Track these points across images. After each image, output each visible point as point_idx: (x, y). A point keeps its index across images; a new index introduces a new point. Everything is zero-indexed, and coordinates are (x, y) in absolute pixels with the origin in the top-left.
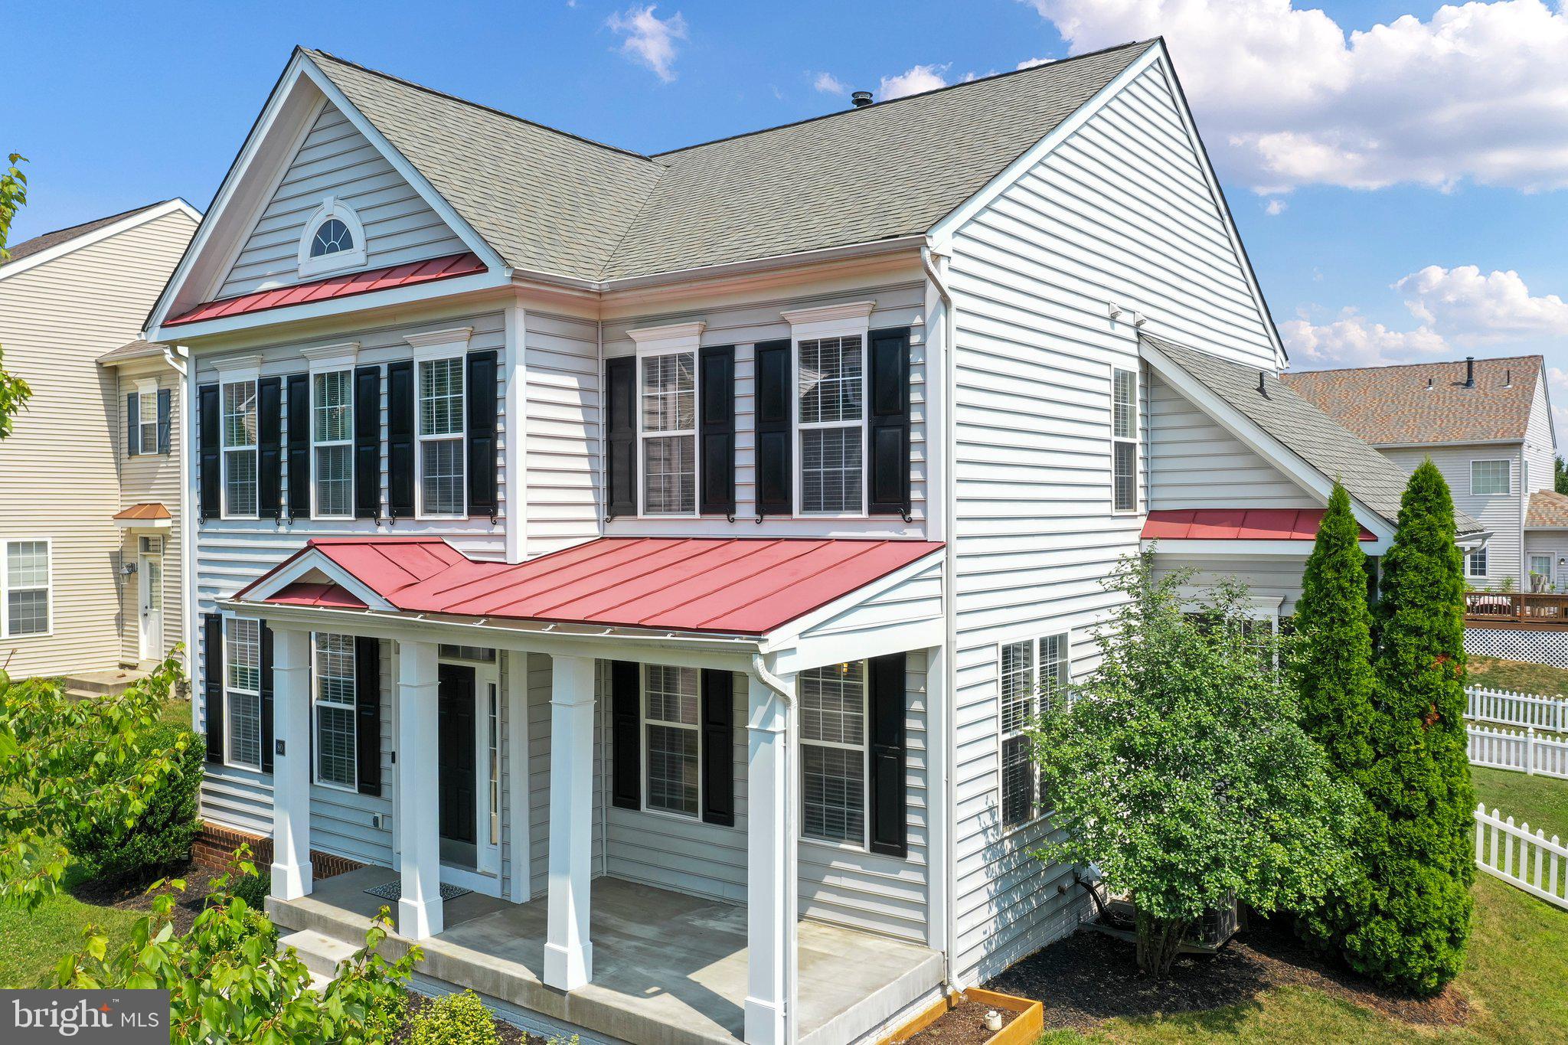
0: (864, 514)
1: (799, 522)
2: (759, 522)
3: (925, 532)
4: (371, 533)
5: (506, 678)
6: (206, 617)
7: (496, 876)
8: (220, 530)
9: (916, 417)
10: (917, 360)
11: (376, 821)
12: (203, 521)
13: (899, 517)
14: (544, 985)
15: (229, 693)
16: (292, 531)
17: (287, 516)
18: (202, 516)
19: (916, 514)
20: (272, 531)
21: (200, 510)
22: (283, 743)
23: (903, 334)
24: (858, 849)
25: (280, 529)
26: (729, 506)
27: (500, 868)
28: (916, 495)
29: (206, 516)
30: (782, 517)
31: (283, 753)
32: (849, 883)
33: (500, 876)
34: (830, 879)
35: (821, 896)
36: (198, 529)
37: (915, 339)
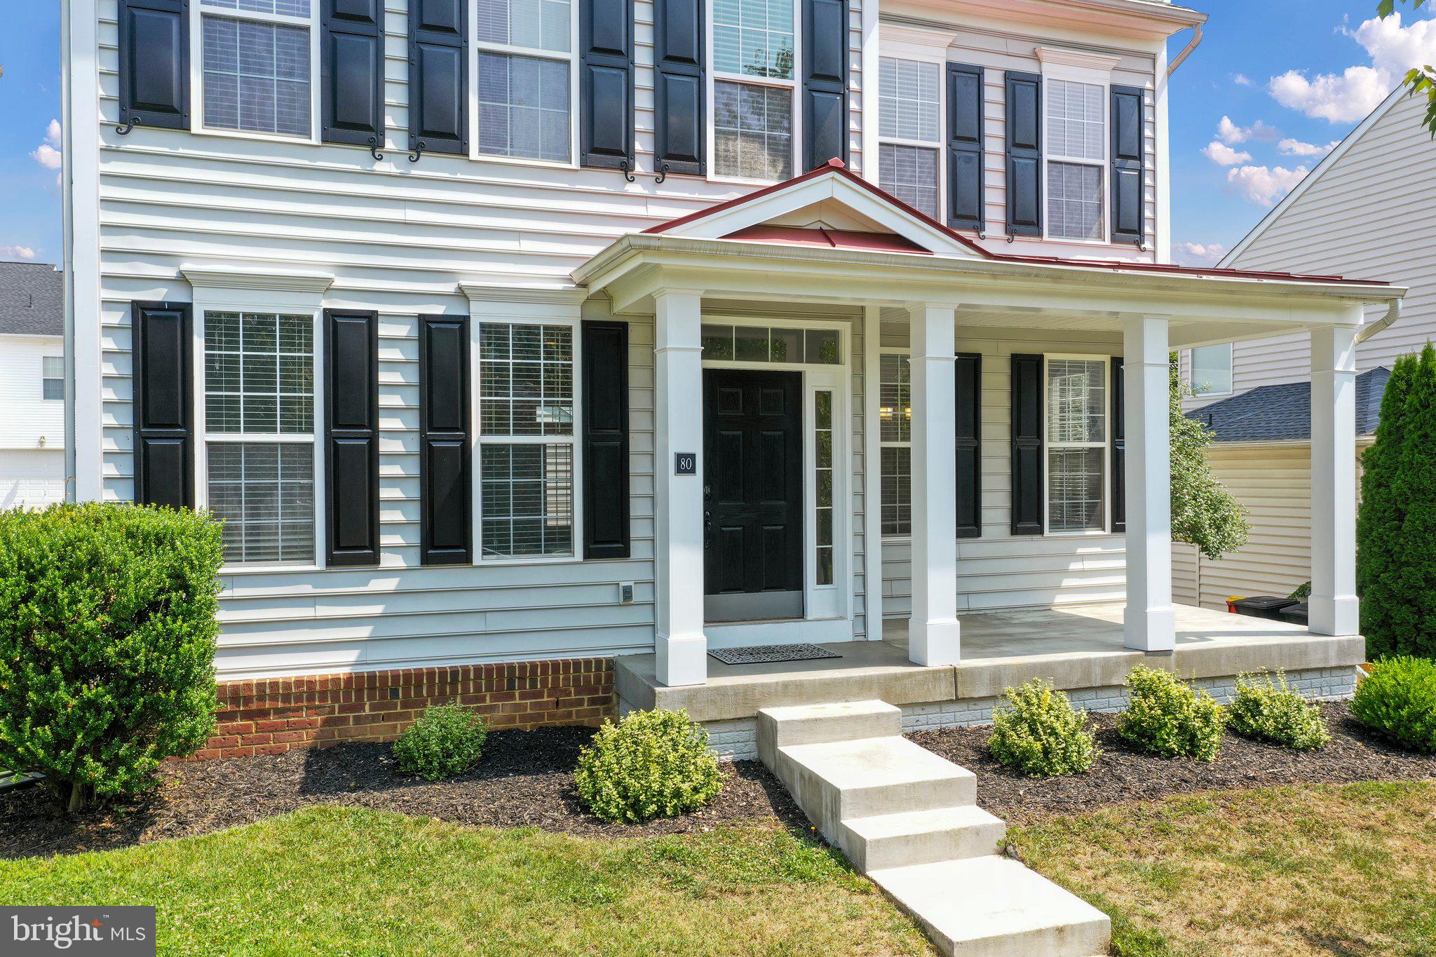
0: (1107, 242)
1: (1049, 244)
2: (1009, 242)
3: (1155, 257)
4: (611, 190)
5: (858, 380)
6: (140, 310)
7: (841, 618)
8: (181, 151)
9: (1148, 165)
10: (1148, 116)
11: (627, 593)
12: (124, 129)
13: (1134, 247)
14: (1147, 652)
15: (209, 444)
16: (415, 172)
17: (404, 146)
18: (122, 121)
19: (1147, 245)
20: (357, 168)
21: (114, 109)
22: (693, 456)
23: (1138, 95)
24: (1101, 533)
25: (381, 167)
26: (977, 223)
27: (851, 606)
28: (1148, 229)
29: (136, 122)
30: (1032, 239)
31: (693, 471)
32: (1089, 565)
33: (850, 615)
34: (1074, 566)
35: (1067, 582)
36: (102, 144)
37: (1147, 100)
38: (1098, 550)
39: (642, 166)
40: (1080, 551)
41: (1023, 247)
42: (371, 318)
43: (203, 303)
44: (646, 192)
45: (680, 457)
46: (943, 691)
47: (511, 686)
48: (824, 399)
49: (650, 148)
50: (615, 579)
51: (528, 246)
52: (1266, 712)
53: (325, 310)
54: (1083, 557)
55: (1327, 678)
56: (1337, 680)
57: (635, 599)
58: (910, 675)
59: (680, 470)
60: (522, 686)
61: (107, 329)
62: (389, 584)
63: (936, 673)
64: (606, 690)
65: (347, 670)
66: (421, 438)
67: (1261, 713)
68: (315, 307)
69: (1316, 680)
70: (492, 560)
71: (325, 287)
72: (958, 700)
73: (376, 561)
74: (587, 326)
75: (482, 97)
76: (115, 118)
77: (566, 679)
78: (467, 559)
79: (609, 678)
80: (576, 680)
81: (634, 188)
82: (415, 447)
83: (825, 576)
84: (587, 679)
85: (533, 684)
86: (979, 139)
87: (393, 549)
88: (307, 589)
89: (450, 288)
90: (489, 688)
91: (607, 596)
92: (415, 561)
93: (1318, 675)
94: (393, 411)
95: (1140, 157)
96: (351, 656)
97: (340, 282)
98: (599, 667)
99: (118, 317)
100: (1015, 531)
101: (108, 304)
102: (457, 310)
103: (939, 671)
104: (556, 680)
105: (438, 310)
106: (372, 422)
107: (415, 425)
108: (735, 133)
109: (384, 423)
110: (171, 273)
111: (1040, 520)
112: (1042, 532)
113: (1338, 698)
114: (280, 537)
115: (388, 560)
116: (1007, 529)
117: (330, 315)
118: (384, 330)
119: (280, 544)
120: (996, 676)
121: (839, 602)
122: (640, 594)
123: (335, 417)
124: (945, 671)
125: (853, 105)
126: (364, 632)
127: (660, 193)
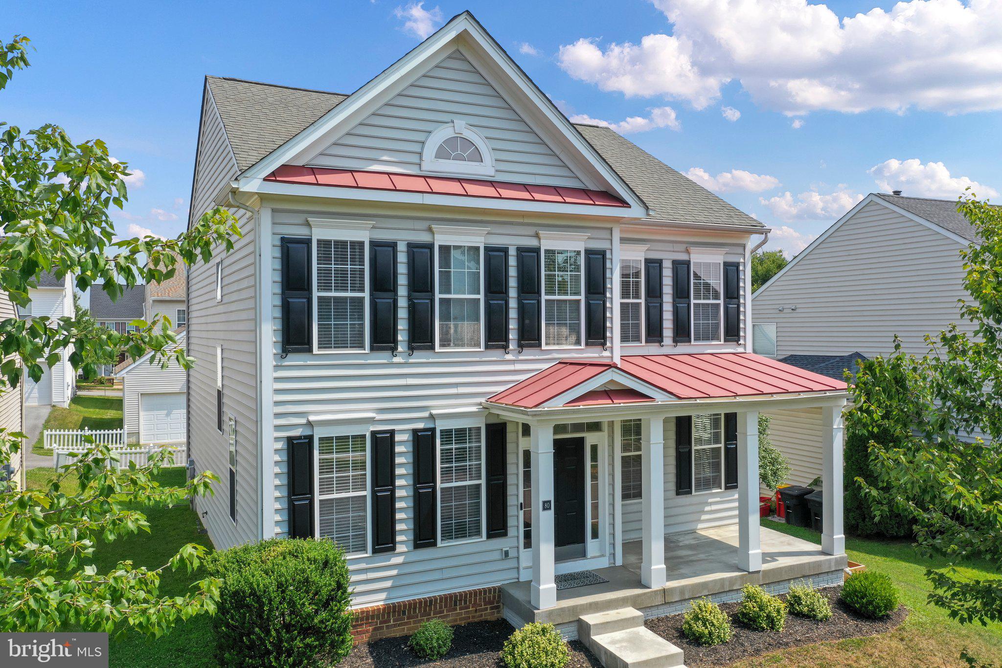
0: (722, 342)
1: (695, 346)
2: (675, 346)
3: (745, 349)
4: (499, 359)
5: (611, 439)
6: (290, 440)
7: (603, 556)
8: (309, 363)
9: (742, 301)
10: (742, 276)
11: (507, 553)
12: (284, 355)
13: (735, 343)
14: (749, 572)
15: (320, 501)
16: (411, 361)
17: (406, 349)
18: (283, 351)
19: (742, 342)
20: (385, 361)
21: (280, 345)
22: (550, 502)
23: (737, 265)
24: (719, 490)
25: (396, 360)
26: (660, 339)
27: (608, 550)
28: (742, 334)
29: (289, 352)
30: (686, 344)
31: (550, 509)
32: (714, 507)
33: (607, 554)
34: (707, 508)
35: (704, 517)
36: (275, 363)
37: (741, 268)
38: (718, 499)
39: (512, 346)
40: (710, 500)
41: (682, 348)
42: (392, 433)
43: (319, 433)
44: (514, 358)
45: (544, 502)
46: (659, 600)
47: (456, 605)
48: (594, 448)
49: (516, 337)
50: (500, 547)
51: (462, 390)
52: (804, 603)
53: (372, 431)
54: (711, 504)
55: (830, 576)
56: (835, 576)
57: (510, 555)
58: (645, 594)
59: (544, 509)
60: (460, 604)
61: (276, 451)
62: (399, 560)
63: (656, 591)
64: (497, 602)
65: (382, 603)
66: (414, 488)
67: (801, 604)
68: (367, 431)
69: (826, 577)
70: (447, 543)
71: (371, 421)
72: (666, 603)
73: (394, 549)
74: (488, 426)
75: (441, 320)
76: (280, 351)
77: (480, 599)
78: (434, 544)
79: (499, 596)
80: (485, 598)
81: (509, 357)
82: (411, 493)
83: (595, 535)
84: (489, 598)
85: (465, 603)
86: (661, 296)
87: (402, 542)
88: (363, 566)
89: (426, 414)
90: (446, 606)
91: (497, 555)
92: (411, 548)
93: (826, 575)
94: (402, 476)
95: (738, 297)
96: (383, 596)
97: (379, 417)
98: (495, 592)
99: (280, 445)
100: (678, 494)
101: (277, 439)
102: (430, 425)
103: (657, 591)
104: (476, 600)
105: (421, 426)
106: (392, 483)
107: (411, 482)
108: (554, 324)
109: (398, 482)
110: (304, 421)
111: (690, 487)
112: (691, 493)
113: (835, 585)
114: (351, 541)
115: (400, 548)
116: (674, 493)
117: (374, 433)
118: (398, 438)
119: (351, 544)
120: (682, 590)
121: (602, 548)
122: (512, 554)
123: (375, 483)
124: (660, 591)
125: (608, 305)
126: (388, 584)
127: (521, 358)
